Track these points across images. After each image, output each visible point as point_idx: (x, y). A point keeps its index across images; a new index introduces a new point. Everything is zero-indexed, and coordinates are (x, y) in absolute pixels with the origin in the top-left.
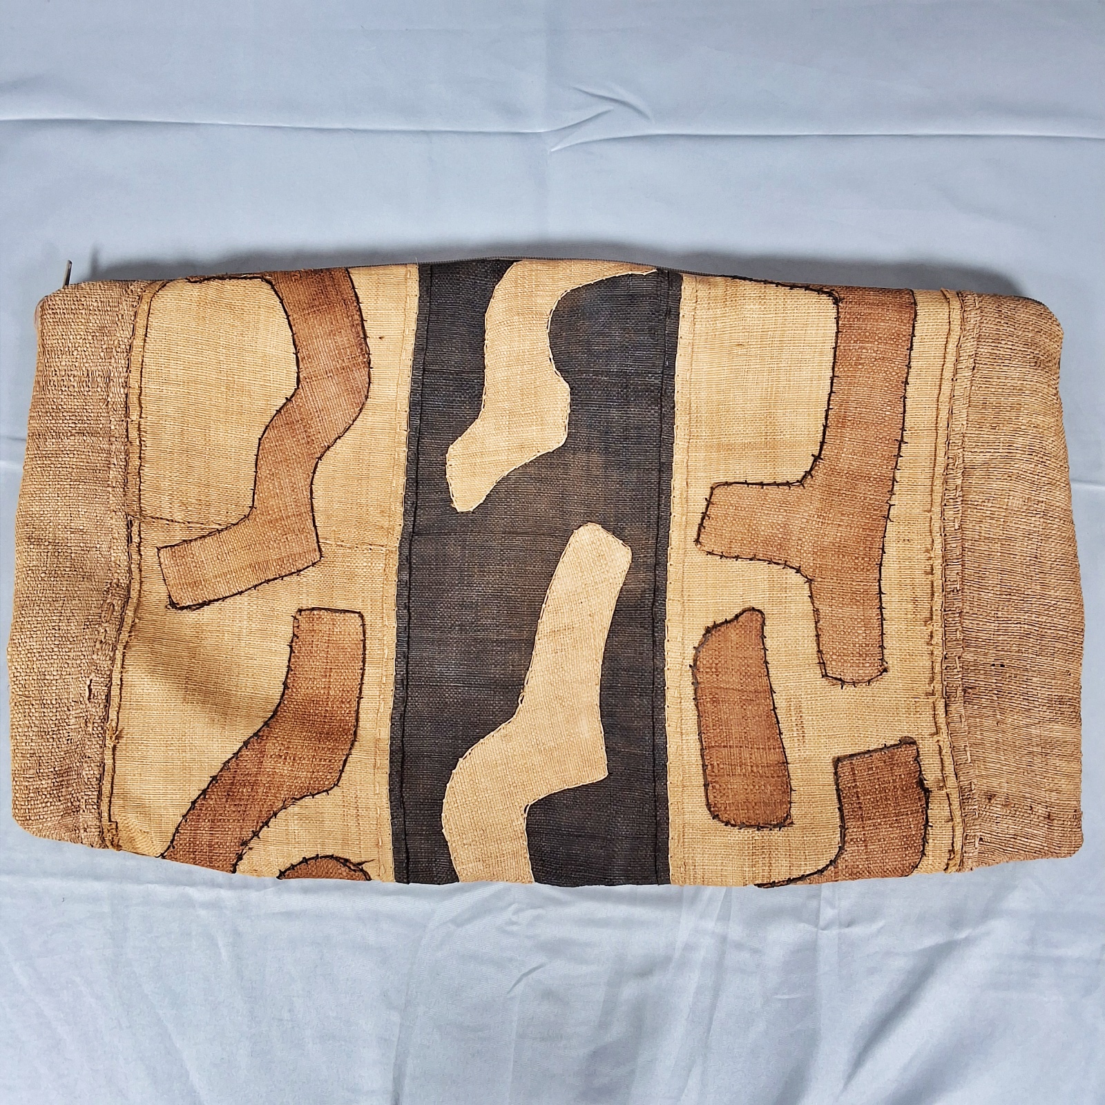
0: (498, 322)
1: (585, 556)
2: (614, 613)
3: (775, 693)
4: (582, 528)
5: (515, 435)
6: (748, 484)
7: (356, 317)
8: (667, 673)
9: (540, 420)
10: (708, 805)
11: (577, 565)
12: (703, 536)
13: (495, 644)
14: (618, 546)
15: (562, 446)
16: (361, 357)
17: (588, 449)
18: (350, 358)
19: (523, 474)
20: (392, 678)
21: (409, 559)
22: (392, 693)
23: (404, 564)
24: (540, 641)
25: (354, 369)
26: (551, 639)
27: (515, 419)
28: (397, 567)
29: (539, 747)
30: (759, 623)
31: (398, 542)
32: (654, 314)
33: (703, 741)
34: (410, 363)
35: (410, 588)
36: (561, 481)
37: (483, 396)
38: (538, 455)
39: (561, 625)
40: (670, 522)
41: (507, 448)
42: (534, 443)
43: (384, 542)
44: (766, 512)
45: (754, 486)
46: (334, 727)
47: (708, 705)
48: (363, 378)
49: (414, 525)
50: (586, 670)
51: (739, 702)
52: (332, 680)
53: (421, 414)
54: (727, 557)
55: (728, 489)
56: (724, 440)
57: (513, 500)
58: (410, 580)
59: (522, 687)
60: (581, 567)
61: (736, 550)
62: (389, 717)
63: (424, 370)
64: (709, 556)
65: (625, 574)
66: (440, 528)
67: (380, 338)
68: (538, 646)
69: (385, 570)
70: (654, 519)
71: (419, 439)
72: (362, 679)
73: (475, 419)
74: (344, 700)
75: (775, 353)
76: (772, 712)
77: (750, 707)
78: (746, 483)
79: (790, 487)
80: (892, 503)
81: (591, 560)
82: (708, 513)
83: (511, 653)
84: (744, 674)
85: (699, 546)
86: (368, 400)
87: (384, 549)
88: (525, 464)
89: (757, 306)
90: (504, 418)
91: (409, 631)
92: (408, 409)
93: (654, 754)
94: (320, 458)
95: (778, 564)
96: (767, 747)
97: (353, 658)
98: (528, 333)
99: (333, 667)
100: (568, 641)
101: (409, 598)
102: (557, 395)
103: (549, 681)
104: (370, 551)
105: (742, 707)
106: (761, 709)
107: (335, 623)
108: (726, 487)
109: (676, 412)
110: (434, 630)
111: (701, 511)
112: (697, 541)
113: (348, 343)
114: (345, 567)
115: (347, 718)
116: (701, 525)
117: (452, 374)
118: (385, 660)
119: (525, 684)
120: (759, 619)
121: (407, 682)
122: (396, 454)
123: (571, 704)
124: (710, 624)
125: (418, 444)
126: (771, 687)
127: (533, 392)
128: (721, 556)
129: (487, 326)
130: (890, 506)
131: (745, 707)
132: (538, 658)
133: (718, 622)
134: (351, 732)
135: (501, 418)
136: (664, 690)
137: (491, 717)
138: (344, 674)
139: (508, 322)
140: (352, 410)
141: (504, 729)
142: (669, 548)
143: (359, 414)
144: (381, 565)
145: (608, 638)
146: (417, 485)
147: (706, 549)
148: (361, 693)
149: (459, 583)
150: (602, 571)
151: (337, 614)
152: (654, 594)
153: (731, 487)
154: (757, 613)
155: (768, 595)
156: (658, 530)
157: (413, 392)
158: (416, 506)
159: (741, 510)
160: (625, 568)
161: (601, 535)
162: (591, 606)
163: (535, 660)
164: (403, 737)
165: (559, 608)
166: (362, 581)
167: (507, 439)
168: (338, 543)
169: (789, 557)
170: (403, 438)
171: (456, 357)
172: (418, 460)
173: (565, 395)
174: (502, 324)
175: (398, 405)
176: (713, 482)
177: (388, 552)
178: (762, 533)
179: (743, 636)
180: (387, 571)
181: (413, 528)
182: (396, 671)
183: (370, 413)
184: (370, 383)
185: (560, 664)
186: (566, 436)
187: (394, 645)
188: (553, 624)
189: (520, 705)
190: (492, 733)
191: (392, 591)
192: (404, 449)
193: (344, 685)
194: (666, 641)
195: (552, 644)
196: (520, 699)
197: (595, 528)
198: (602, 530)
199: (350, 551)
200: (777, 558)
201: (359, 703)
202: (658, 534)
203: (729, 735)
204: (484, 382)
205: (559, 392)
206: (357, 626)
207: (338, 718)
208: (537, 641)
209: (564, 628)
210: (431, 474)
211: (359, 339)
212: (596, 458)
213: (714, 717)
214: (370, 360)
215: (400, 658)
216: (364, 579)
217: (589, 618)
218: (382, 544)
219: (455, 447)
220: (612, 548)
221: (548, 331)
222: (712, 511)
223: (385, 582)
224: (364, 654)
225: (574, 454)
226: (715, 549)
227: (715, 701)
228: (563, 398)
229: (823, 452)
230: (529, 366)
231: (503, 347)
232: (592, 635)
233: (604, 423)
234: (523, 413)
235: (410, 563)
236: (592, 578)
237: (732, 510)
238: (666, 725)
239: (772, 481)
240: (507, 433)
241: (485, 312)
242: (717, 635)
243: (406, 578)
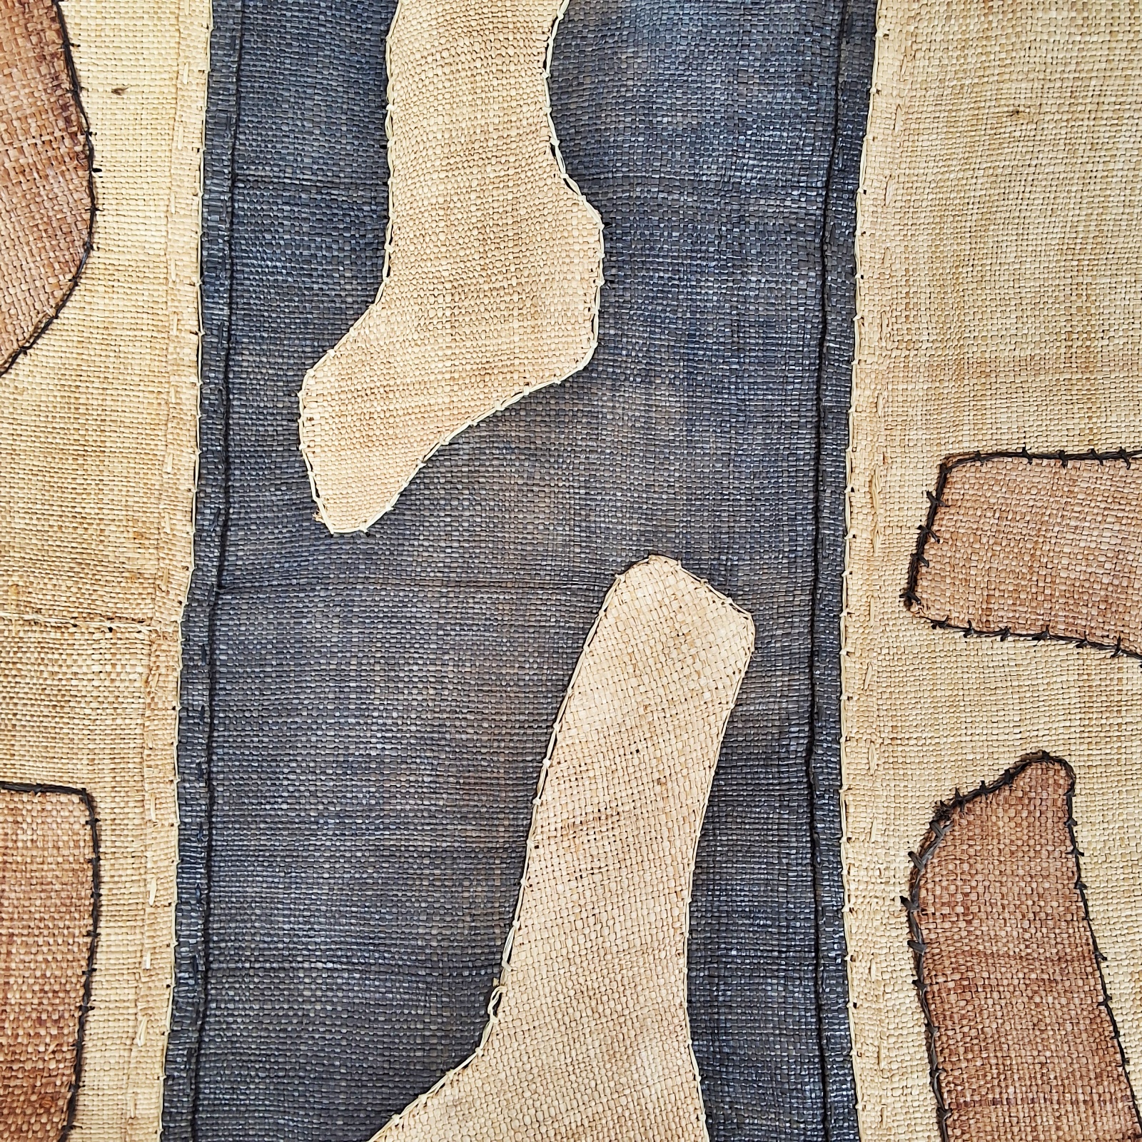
0: (418, 56)
1: (644, 638)
2: (717, 773)
3: (1105, 959)
4: (635, 569)
5: (468, 344)
6: (1031, 457)
7: (51, 35)
8: (849, 920)
9: (528, 303)
11: (627, 659)
12: (925, 583)
13: (427, 861)
14: (722, 611)
15: (585, 369)
16: (67, 141)
17: (648, 377)
18: (39, 142)
19: (491, 440)
20: (170, 955)
21: (209, 653)
22: (168, 994)
23: (196, 666)
24: (541, 851)
25: (51, 173)
26: (566, 844)
27: (466, 303)
28: (177, 674)
29: (543, 1130)
30: (1061, 791)
31: (181, 611)
32: (810, 34)
33: (945, 1090)
34: (198, 159)
35: (212, 724)
36: (583, 456)
37: (387, 245)
38: (526, 393)
39: (589, 809)
40: (843, 552)
41: (448, 376)
42: (517, 362)
43: (144, 611)
44: (1073, 523)
45: (1045, 462)
46: (17, 1092)
47: (953, 998)
48: (76, 196)
49: (221, 569)
50: (652, 918)
51: (1023, 987)
52: (13, 965)
53: (231, 290)
54: (980, 633)
55: (984, 470)
56: (974, 352)
57: (466, 503)
58: (211, 705)
59: (496, 970)
60: (635, 665)
61: (1002, 616)
62: (160, 1058)
63: (234, 179)
64: (939, 631)
65: (739, 677)
66: (287, 575)
67: (116, 91)
68: (535, 864)
69: (147, 682)
70: (804, 546)
71: (228, 354)
72: (91, 959)
73: (367, 304)
74: (44, 1016)
75: (1104, 132)
76: (1102, 1008)
77: (1050, 1000)
78: (1024, 454)
79: (1129, 464)
81: (660, 647)
82: (935, 528)
83: (466, 883)
84: (1031, 916)
85: (915, 608)
86: (93, 253)
87: (144, 629)
88: (494, 415)
89: (1065, 14)
90: (440, 299)
91: (211, 834)
92: (196, 279)
93: (825, 1129)
95: (1101, 647)
96: (1096, 1097)
97: (69, 906)
98: (495, 82)
99: (16, 932)
100: (608, 848)
101: (210, 750)
102: (571, 240)
103: (564, 952)
104: (109, 635)
105: (1031, 998)
106: (1077, 1001)
107: (20, 819)
108: (978, 464)
109: (860, 283)
110: (274, 831)
111: (917, 525)
112: (909, 596)
113: (31, 105)
114: (45, 675)
115: (53, 1065)
116: (917, 560)
117: (305, 189)
118: (149, 910)
119: (504, 963)
120: (1061, 782)
121: (208, 963)
122: (172, 390)
123: (619, 1008)
124: (947, 796)
125: (227, 366)
126: (1096, 948)
127: (510, 234)
128: (967, 632)
129: (392, 68)
131: (1037, 1000)
132: (537, 895)
133: (964, 792)
134: (60, 1103)
135: (432, 300)
136: (844, 962)
137: (419, 1054)
138: (45, 949)
139: (445, 54)
140: (52, 280)
141: (455, 1085)
142: (844, 614)
143: (72, 290)
144: (140, 669)
145: (702, 836)
146: (227, 469)
147: (933, 614)
148: (88, 994)
149: (337, 709)
150: (687, 671)
151: (25, 797)
152: (811, 724)
153: (990, 465)
154: (1057, 766)
155: (1078, 723)
156: (816, 571)
157: (207, 236)
158: (226, 521)
159: (1013, 519)
160: (740, 665)
161: (682, 584)
162: (659, 759)
163: (528, 899)
164: (195, 1110)
165: (584, 768)
166: (88, 711)
167: (449, 352)
168: (26, 617)
169: (1127, 631)
170: (187, 351)
171: (314, 147)
172: (228, 405)
173: (591, 240)
174: (430, 59)
175: (172, 268)
176: (944, 453)
177: (154, 635)
178: (1064, 574)
179: (1025, 824)
180: (153, 684)
181: (219, 575)
182: (178, 936)
183: (101, 289)
184: (93, 210)
185: (589, 907)
186: (596, 345)
187: (173, 871)
188: (570, 807)
189: (493, 1020)
190: (423, 1098)
191: (167, 733)
192: (191, 377)
193: (44, 976)
194: (844, 839)
195: (569, 857)
196: (492, 1003)
197: (666, 568)
198: (683, 574)
199: (59, 635)
200: (1099, 633)
201: (82, 1023)
202: (816, 580)
203: (1005, 1071)
204: (387, 210)
205: (576, 233)
206: (76, 826)
207: (28, 1066)
208: (531, 853)
209: (597, 815)
210: (261, 439)
211: (59, 92)
212: (668, 400)
213: (966, 1029)
214: (91, 150)
215: (188, 903)
216: (94, 705)
217: (658, 788)
218: (140, 616)
219: (319, 374)
220: (710, 616)
221: (547, 74)
222: (944, 524)
223: (148, 713)
224: (96, 895)
225: (613, 388)
226: (954, 615)
227: (967, 987)
228: (586, 248)
230: (498, 167)
231: (432, 121)
232: (664, 829)
233: (684, 312)
234: (486, 287)
235: (212, 664)
236: (661, 691)
237: (990, 521)
238: (853, 1053)
239: (1085, 450)
240: (449, 338)
241: (388, 31)
242: (964, 822)
243: (200, 699)
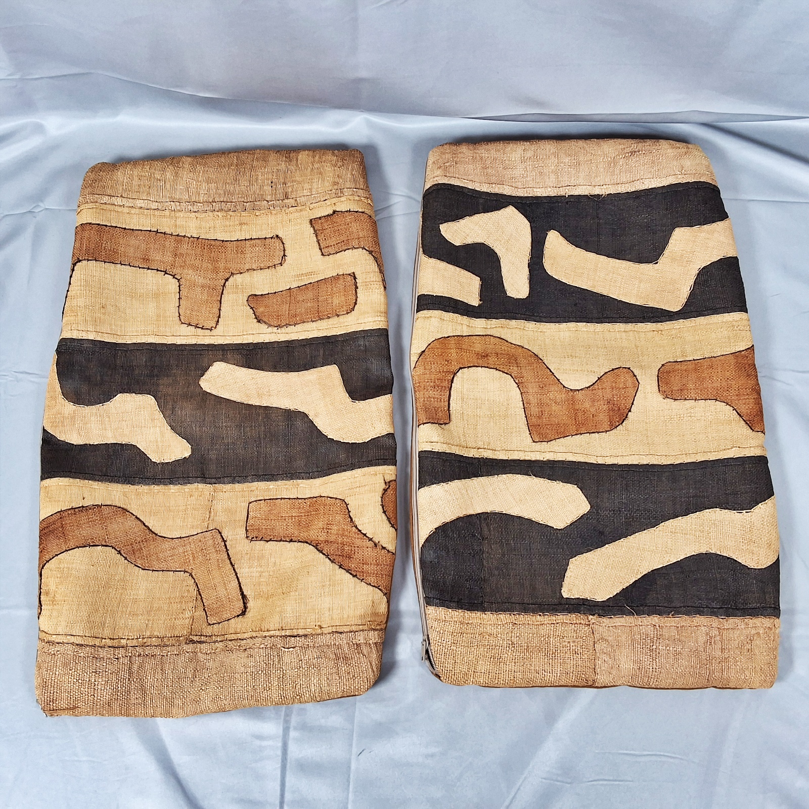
2: (250, 368)
3: (290, 287)
4: (202, 386)
7: (70, 512)
8: (281, 340)
10: (348, 313)
12: (208, 327)
14: (213, 369)
15: (154, 397)
16: (95, 510)
18: (94, 515)
19: (170, 418)
20: (286, 482)
21: (218, 478)
22: (295, 481)
23: (221, 481)
24: (264, 403)
25: (101, 514)
28: (223, 485)
31: (208, 485)
34: (100, 483)
35: (235, 476)
37: (123, 443)
38: (159, 410)
42: (151, 412)
43: (208, 493)
45: (181, 302)
47: (297, 318)
48: (107, 509)
49: (198, 477)
51: (295, 304)
53: (131, 478)
54: (220, 314)
58: (230, 477)
59: (289, 410)
61: (216, 310)
63: (105, 475)
64: (219, 324)
67: (84, 499)
69: (225, 492)
71: (147, 479)
72: (287, 499)
73: (136, 447)
74: (298, 507)
76: (300, 288)
77: (298, 299)
78: (179, 307)
79: (181, 285)
80: (190, 236)
82: (195, 325)
84: (281, 303)
86: (121, 507)
87: (212, 493)
88: (164, 417)
92: (128, 485)
94: (156, 535)
95: (223, 290)
96: (318, 289)
97: (274, 505)
106: (298, 293)
107: (255, 517)
108: (181, 316)
109: (138, 342)
111: (194, 328)
112: (211, 330)
113: (86, 517)
115: (308, 503)
116: (202, 328)
118: (276, 487)
120: (253, 297)
122: (155, 491)
124: (256, 320)
126: (288, 290)
128: (219, 317)
129: (82, 443)
130: (191, 237)
134: (316, 499)
136: (290, 341)
140: (127, 516)
142: (215, 344)
143: (129, 512)
146: (174, 478)
147: (215, 325)
151: (250, 516)
152: (239, 349)
154: (249, 298)
155: (240, 294)
158: (187, 477)
161: (206, 378)
169: (220, 284)
175: (125, 490)
176: (179, 323)
177: (214, 491)
178: (206, 298)
179: (261, 305)
182: (282, 480)
183: (129, 505)
186: (148, 395)
187: (268, 483)
189: (299, 410)
192: (152, 487)
193: (290, 508)
194: (264, 342)
196: (296, 410)
197: (202, 380)
200: (220, 290)
201: (300, 499)
203: (312, 307)
205: (122, 399)
206: (257, 505)
212: (162, 381)
213: (304, 315)
214: (97, 505)
215: (275, 479)
219: (153, 458)
221: (86, 406)
224: (273, 499)
225: (159, 391)
226: (215, 321)
227: (295, 315)
228: (125, 397)
229: (162, 270)
238: (308, 338)
239: (178, 293)
241: (73, 444)
242: (261, 317)
